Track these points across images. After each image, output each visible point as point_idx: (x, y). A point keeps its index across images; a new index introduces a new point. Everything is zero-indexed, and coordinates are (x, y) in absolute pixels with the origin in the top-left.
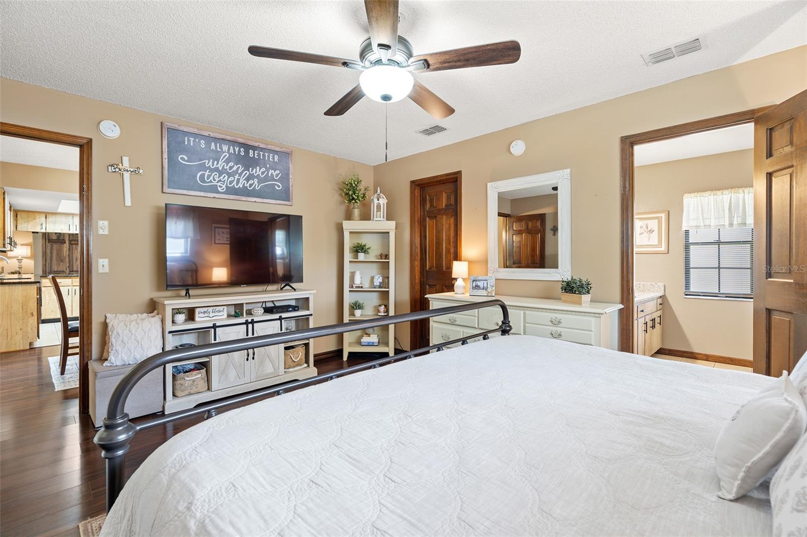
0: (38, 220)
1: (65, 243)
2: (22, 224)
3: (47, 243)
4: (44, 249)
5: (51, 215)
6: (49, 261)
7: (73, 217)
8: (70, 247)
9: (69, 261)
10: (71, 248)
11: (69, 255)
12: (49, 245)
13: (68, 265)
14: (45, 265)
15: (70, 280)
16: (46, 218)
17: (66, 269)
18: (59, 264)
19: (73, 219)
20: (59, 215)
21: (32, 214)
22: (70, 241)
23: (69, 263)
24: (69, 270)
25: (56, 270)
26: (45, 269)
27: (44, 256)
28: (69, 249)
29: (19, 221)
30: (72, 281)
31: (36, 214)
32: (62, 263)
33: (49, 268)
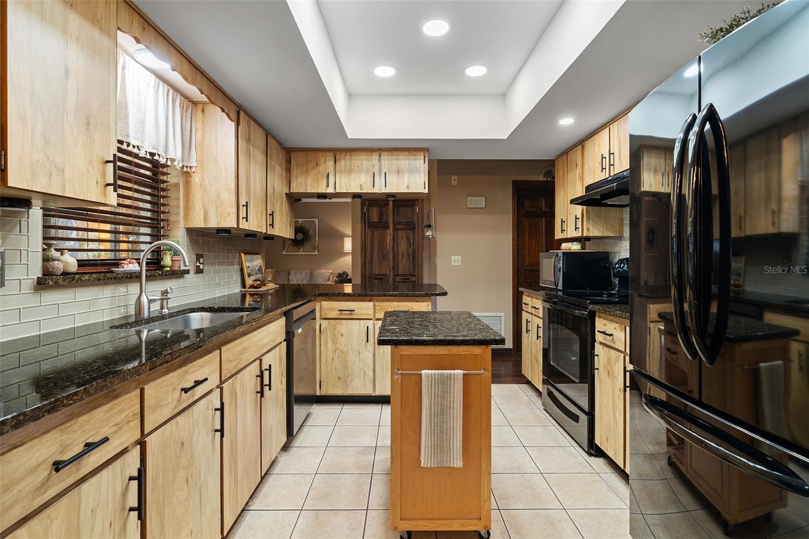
0: (322, 168)
1: (388, 228)
2: (297, 178)
3: (367, 229)
4: (363, 239)
5: (343, 154)
6: (369, 257)
7: (380, 156)
8: (394, 234)
9: (394, 258)
10: (396, 235)
11: (393, 248)
12: (369, 231)
13: (392, 263)
14: (364, 265)
15: (371, 304)
16: (335, 163)
17: (390, 272)
18: (381, 263)
19: (380, 160)
20: (356, 153)
21: (312, 153)
22: (395, 224)
23: (394, 261)
24: (394, 272)
25: (377, 273)
26: (364, 271)
27: (364, 251)
28: (394, 238)
29: (294, 172)
30: (374, 306)
31: (320, 154)
32: (384, 262)
33: (369, 270)
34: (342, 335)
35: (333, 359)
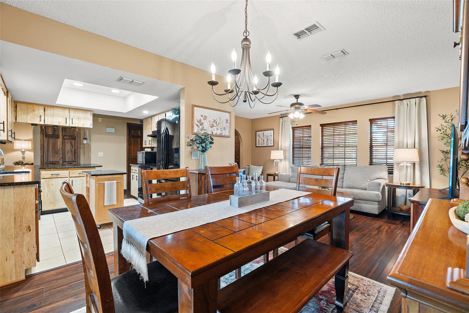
0: (36, 112)
1: (59, 138)
2: (21, 115)
3: (44, 138)
4: (42, 143)
5: (49, 108)
6: (46, 152)
7: (69, 111)
8: (63, 141)
9: (62, 153)
10: (64, 142)
11: (62, 148)
12: (46, 139)
13: (61, 156)
14: (42, 157)
16: (45, 111)
17: (60, 160)
18: (54, 156)
19: (69, 113)
20: (56, 108)
21: (31, 106)
22: (63, 136)
23: (63, 155)
24: (63, 160)
25: (52, 160)
26: (43, 160)
27: (42, 149)
28: (62, 143)
29: (19, 113)
30: (69, 172)
31: (35, 106)
32: (56, 155)
33: (46, 159)
34: (53, 185)
35: (48, 195)
